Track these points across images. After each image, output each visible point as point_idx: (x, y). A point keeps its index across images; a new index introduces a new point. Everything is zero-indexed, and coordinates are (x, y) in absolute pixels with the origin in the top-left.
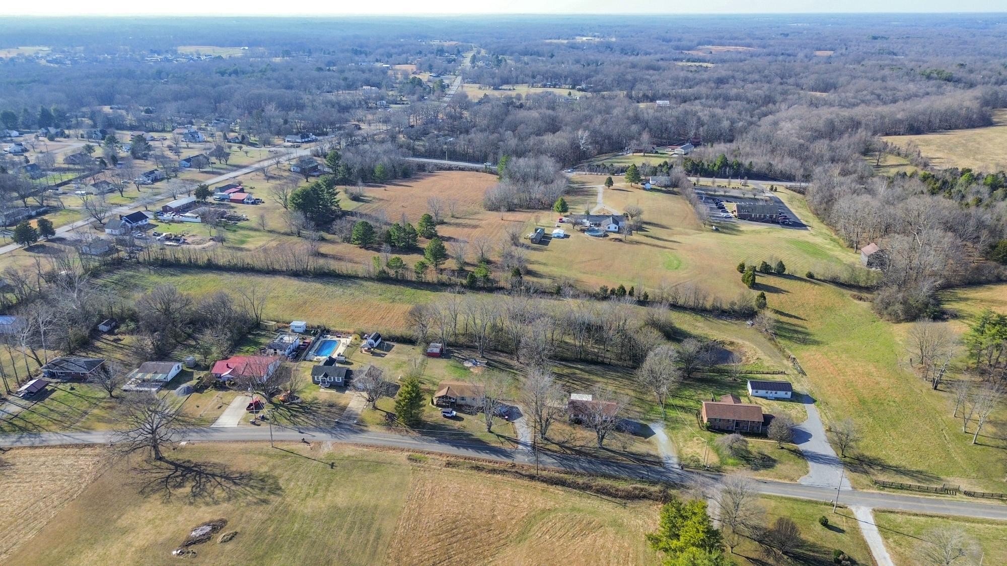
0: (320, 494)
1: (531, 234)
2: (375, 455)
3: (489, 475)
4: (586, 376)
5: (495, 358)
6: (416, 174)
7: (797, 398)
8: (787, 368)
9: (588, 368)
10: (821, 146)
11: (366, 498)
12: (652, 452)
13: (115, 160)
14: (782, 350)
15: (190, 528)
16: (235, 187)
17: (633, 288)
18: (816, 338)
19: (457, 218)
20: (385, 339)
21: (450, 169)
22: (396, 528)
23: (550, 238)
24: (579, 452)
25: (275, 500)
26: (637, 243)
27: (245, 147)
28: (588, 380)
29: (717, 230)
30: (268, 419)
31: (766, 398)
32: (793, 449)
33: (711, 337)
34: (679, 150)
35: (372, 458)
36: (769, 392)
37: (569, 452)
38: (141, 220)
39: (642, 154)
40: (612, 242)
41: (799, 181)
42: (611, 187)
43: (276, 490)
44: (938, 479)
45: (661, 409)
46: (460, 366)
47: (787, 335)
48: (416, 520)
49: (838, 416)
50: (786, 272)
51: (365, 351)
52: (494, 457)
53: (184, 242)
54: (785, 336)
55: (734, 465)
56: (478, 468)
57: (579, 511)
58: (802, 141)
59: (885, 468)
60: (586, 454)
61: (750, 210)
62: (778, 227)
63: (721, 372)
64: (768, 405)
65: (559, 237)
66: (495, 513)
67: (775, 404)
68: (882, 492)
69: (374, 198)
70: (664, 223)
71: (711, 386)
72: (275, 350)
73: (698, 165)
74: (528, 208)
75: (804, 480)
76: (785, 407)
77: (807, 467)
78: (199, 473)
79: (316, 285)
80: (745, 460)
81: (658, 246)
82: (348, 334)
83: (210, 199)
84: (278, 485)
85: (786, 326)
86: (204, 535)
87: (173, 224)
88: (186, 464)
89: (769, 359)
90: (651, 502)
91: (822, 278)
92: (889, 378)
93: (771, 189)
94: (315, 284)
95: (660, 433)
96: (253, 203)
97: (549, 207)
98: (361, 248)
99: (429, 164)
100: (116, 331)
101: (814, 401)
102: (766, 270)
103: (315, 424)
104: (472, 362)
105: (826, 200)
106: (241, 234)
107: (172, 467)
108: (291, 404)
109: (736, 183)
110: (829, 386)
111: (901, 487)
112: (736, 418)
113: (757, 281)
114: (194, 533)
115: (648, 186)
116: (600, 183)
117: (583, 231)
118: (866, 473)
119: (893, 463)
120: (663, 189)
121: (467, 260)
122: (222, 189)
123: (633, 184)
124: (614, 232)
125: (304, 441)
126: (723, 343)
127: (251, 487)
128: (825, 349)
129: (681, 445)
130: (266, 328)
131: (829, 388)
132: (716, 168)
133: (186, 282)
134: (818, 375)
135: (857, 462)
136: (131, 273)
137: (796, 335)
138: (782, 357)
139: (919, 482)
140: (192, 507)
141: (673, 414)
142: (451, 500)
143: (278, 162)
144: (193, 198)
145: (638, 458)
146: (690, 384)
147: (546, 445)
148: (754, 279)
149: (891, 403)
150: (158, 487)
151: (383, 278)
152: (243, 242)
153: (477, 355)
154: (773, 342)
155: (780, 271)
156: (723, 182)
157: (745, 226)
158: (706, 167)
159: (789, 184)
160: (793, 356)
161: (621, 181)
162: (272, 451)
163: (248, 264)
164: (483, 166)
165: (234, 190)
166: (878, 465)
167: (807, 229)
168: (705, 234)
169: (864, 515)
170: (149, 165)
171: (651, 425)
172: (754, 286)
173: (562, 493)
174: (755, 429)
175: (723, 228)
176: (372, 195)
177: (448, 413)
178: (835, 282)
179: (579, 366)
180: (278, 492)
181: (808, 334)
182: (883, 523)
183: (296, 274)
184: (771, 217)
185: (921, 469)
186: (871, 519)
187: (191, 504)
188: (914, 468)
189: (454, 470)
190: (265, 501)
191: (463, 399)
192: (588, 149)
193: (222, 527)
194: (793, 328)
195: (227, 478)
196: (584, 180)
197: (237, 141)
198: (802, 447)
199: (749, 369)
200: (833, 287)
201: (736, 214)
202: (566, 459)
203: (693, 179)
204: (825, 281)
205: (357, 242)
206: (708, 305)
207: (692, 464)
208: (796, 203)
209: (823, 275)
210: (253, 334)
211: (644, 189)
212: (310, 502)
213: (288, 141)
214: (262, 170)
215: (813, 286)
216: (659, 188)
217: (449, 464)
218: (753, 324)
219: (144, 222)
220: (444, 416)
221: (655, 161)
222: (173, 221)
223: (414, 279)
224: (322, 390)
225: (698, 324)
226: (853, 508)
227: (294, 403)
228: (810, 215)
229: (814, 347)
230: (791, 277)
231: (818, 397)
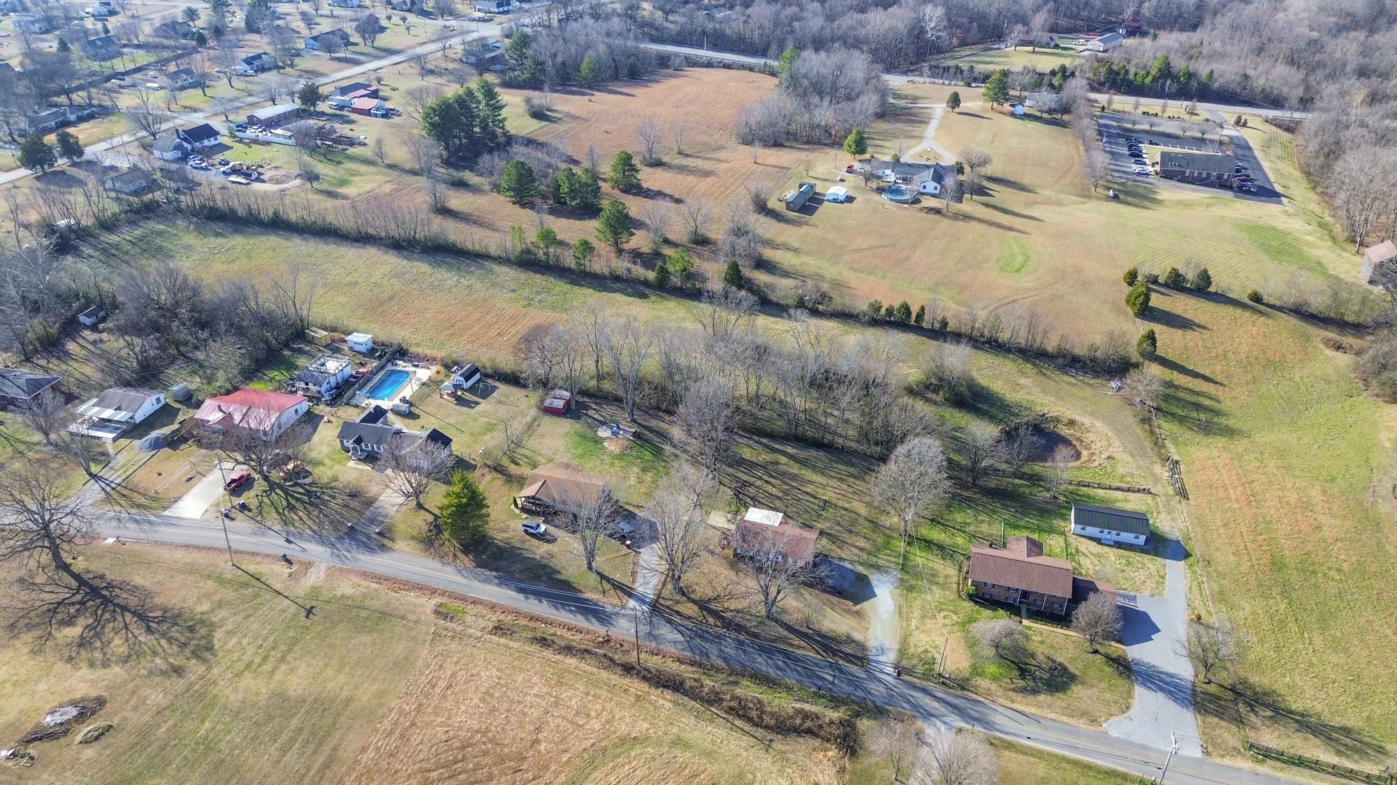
0: (267, 667)
1: (791, 194)
2: (386, 596)
3: (558, 657)
4: (795, 469)
5: (654, 423)
6: (652, 73)
7: (1158, 545)
8: (1157, 480)
9: (803, 454)
10: (1348, 47)
11: (337, 682)
12: (857, 636)
13: (218, 32)
14: (1158, 444)
15: (48, 707)
16: (365, 87)
17: (923, 308)
18: (1232, 423)
19: (687, 155)
20: (488, 376)
21: (709, 64)
22: (364, 749)
23: (821, 202)
24: (728, 624)
25: (195, 668)
26: (967, 217)
27: (412, 18)
28: (794, 477)
29: (1116, 197)
30: (250, 510)
31: (1098, 541)
32: (1114, 656)
33: (1038, 409)
34: (1096, 44)
35: (376, 604)
36: (1106, 531)
37: (711, 620)
38: (208, 137)
39: (1031, 49)
40: (923, 215)
41: (1291, 109)
42: (957, 110)
43: (204, 651)
44: (1381, 750)
45: (901, 546)
46: (589, 433)
47: (1180, 412)
48: (402, 737)
49: (1221, 592)
50: (1212, 289)
51: (448, 394)
52: (579, 621)
53: (258, 180)
54: (1173, 415)
55: (994, 678)
56: (543, 642)
57: (686, 746)
58: (1315, 34)
59: (1280, 713)
60: (739, 628)
61: (1184, 163)
62: (1228, 195)
63: (1035, 479)
64: (1099, 556)
65: (835, 201)
66: (540, 736)
67: (1112, 554)
68: (1260, 768)
69: (568, 115)
70: (1026, 180)
71: (1006, 507)
72: (307, 384)
73: (1118, 74)
74: (807, 143)
75: (1116, 727)
76: (1129, 564)
77: (1130, 694)
78: (107, 601)
79: (421, 267)
80: (1020, 669)
81: (999, 226)
82: (428, 360)
83: (322, 107)
84: (210, 642)
85: (1181, 394)
86: (61, 724)
87: (255, 146)
88: (96, 583)
89: (1130, 459)
90: (817, 743)
91: (1278, 303)
92: (1344, 517)
93: (1238, 122)
94: (420, 264)
96: (383, 116)
97: (836, 143)
98: (514, 203)
99: (677, 55)
100: (101, 326)
101: (1187, 555)
102: (1176, 283)
103: (315, 528)
104: (611, 428)
105: (1326, 150)
106: (346, 170)
107: (74, 584)
108: (296, 484)
109: (1177, 107)
110: (1225, 525)
111: (1300, 762)
112: (1023, 587)
113: (1151, 304)
114: (48, 719)
115: (1020, 110)
116: (940, 101)
117: (880, 190)
118: (1239, 721)
119: (1297, 706)
120: (1045, 115)
121: (670, 237)
122: (344, 91)
123: (995, 104)
124: (933, 196)
125: (285, 559)
126: (1057, 420)
127: (170, 640)
128: (1239, 445)
129: (914, 623)
130: (311, 341)
131: (1222, 531)
132: (1148, 80)
133: (233, 248)
134: (1210, 502)
135: (1230, 695)
136: (161, 227)
137: (1194, 414)
138: (1155, 459)
139: (1339, 753)
140: (69, 666)
141: (920, 558)
142: (476, 701)
143: (444, 49)
144: (297, 104)
145: (829, 644)
146: (969, 499)
147: (678, 602)
148: (1147, 298)
149: (1332, 573)
150: (37, 620)
151: (528, 262)
152: (343, 183)
153: (623, 417)
154: (1147, 427)
155: (1202, 288)
156: (1151, 104)
157: (1170, 192)
158: (1131, 76)
159: (1271, 113)
160: (1176, 457)
161: (975, 99)
162: (229, 572)
163: (330, 224)
164: (761, 61)
165: (363, 92)
166: (1268, 706)
167: (1280, 203)
168: (1093, 204)
170: (260, 44)
171: (875, 578)
172: (1146, 312)
173: (668, 705)
174: (1057, 606)
175: (1127, 193)
176: (565, 108)
177: (532, 528)
178: (1302, 313)
179: (790, 450)
180: (207, 655)
181: (1217, 413)
183: (401, 245)
184: (1220, 177)
185: (1352, 722)
187: (70, 659)
188: (1337, 721)
189: (503, 641)
190: (178, 671)
191: (564, 503)
192: (938, 38)
193: (94, 712)
194: (1194, 399)
195: (141, 617)
196: (918, 94)
197: (404, 7)
198: (1135, 652)
199: (1086, 476)
200: (1292, 321)
201: (1158, 168)
202: (700, 637)
203: (1102, 98)
204: (1280, 309)
205: (508, 193)
206: (1051, 347)
207: (920, 669)
208: (1276, 150)
209: (1280, 298)
210: (293, 350)
211: (1013, 115)
212: (248, 681)
213: (479, 10)
214: (418, 59)
215: (1255, 317)
216: (1039, 114)
217: (498, 629)
218: (1120, 388)
219: (212, 142)
220: (526, 531)
221: (1047, 63)
222: (256, 141)
223: (573, 266)
224: (352, 464)
225: (1023, 381)
227: (300, 485)
228: (1297, 174)
229: (1221, 441)
230: (1222, 298)
231: (1196, 548)
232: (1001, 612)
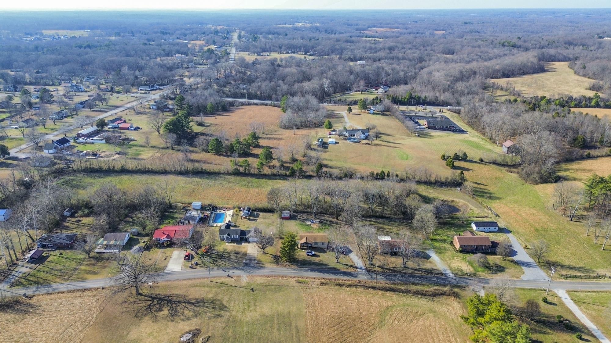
0: (252, 308)
1: (316, 142)
2: (276, 282)
3: (348, 289)
4: (379, 225)
5: (323, 218)
6: (229, 108)
7: (501, 231)
8: (488, 213)
9: (379, 221)
10: (461, 86)
11: (282, 308)
12: (435, 268)
13: (30, 105)
14: (481, 204)
15: (178, 336)
16: (120, 119)
17: (389, 172)
18: (496, 196)
19: (266, 134)
20: (253, 211)
21: (249, 104)
22: (307, 325)
23: (328, 144)
24: (394, 271)
25: (226, 314)
26: (379, 145)
27: (115, 95)
28: (381, 228)
29: (419, 136)
30: (200, 265)
31: (484, 231)
32: (511, 260)
33: (440, 198)
34: (381, 90)
35: (275, 284)
36: (485, 228)
37: (388, 271)
38: (66, 143)
39: (360, 93)
40: (364, 145)
41: (454, 106)
42: (351, 113)
43: (223, 308)
44: (592, 271)
45: (429, 242)
46: (303, 223)
47: (480, 194)
48: (316, 319)
49: (527, 239)
50: (468, 159)
51: (244, 218)
52: (346, 278)
53: (99, 157)
54: (479, 195)
55: (483, 272)
56: (340, 285)
57: (408, 305)
58: (449, 83)
59: (563, 267)
60: (398, 272)
61: (435, 124)
62: (451, 133)
63: (453, 218)
65: (333, 143)
66: (361, 311)
67: (490, 234)
68: (567, 281)
69: (211, 124)
70: (388, 133)
71: (451, 227)
72: (189, 221)
73: (395, 99)
74: (307, 127)
75: (523, 277)
76: (497, 236)
77: (522, 269)
78: (170, 301)
79: (196, 180)
80: (488, 268)
81: (391, 147)
82: (229, 209)
83: (106, 128)
84: (223, 305)
85: (478, 190)
86: (189, 339)
87: (87, 145)
88: (158, 296)
89: (477, 209)
90: (447, 297)
91: (488, 161)
92: (545, 216)
93: (440, 111)
94: (195, 179)
95: (434, 257)
96: (135, 130)
97: (319, 125)
98: (215, 155)
99: (235, 102)
100: (76, 215)
101: (510, 232)
102: (457, 157)
103: (231, 265)
104: (310, 221)
105: (475, 116)
106: (135, 150)
107: (150, 299)
108: (211, 254)
109: (420, 108)
110: (515, 222)
111: (576, 277)
112: (476, 244)
113: (455, 165)
114: (182, 339)
115: (372, 111)
116: (343, 110)
117: (345, 139)
119: (566, 264)
120: (380, 113)
121: (284, 160)
122: (113, 121)
123: (363, 111)
124: (363, 139)
125: (229, 276)
126: (448, 201)
127: (207, 307)
128: (504, 201)
129: (449, 262)
130: (176, 208)
131: (516, 224)
132: (406, 100)
133: (111, 181)
134: (507, 217)
135: (548, 265)
136: (71, 178)
137: (485, 195)
138: (483, 208)
139: (583, 273)
140: (174, 323)
141: (437, 244)
142: (332, 305)
143: (141, 104)
144: (95, 128)
145: (428, 271)
147: (373, 268)
148: (453, 164)
149: (552, 230)
150: (145, 312)
151: (237, 173)
152: (138, 155)
153: (312, 217)
154: (475, 199)
155: (465, 158)
156: (412, 108)
157: (433, 133)
158: (400, 99)
159: (448, 108)
160: (489, 207)
161: (356, 109)
162: (212, 284)
163: (149, 168)
164: (270, 102)
165: (119, 122)
166: (559, 265)
167: (467, 134)
168: (413, 138)
169: (562, 293)
170: (55, 108)
171: (427, 252)
172: (454, 167)
173: (394, 296)
174: (487, 250)
175: (422, 134)
176: (209, 122)
177: (310, 253)
178: (495, 163)
179: (373, 220)
180: (225, 309)
181: (491, 194)
182: (574, 298)
183: (181, 173)
184: (447, 127)
185: (581, 266)
186: (567, 296)
187: (172, 321)
188: (578, 266)
189: (326, 287)
190: (219, 315)
191: (316, 244)
192: (329, 90)
193: (199, 334)
194: (482, 190)
195: (189, 303)
196: (333, 109)
197: (107, 90)
198: (515, 258)
199: (468, 216)
200: (494, 166)
201: (427, 126)
202: (388, 276)
203: (396, 107)
204: (489, 163)
205: (212, 151)
206: (433, 180)
207: (459, 273)
208: (455, 119)
209: (488, 159)
210: (169, 212)
211: (370, 113)
212: (248, 314)
213: (141, 90)
214: (133, 108)
215: (484, 166)
216: (378, 112)
217: (322, 284)
218: (460, 190)
219: (68, 145)
220: (308, 255)
221: (371, 97)
222: (86, 143)
223: (256, 173)
224: (227, 244)
225: (430, 191)
226: (556, 291)
227: (213, 253)
228: (465, 125)
229: (498, 201)
230: (471, 161)
231: (512, 229)
232: (471, 254)
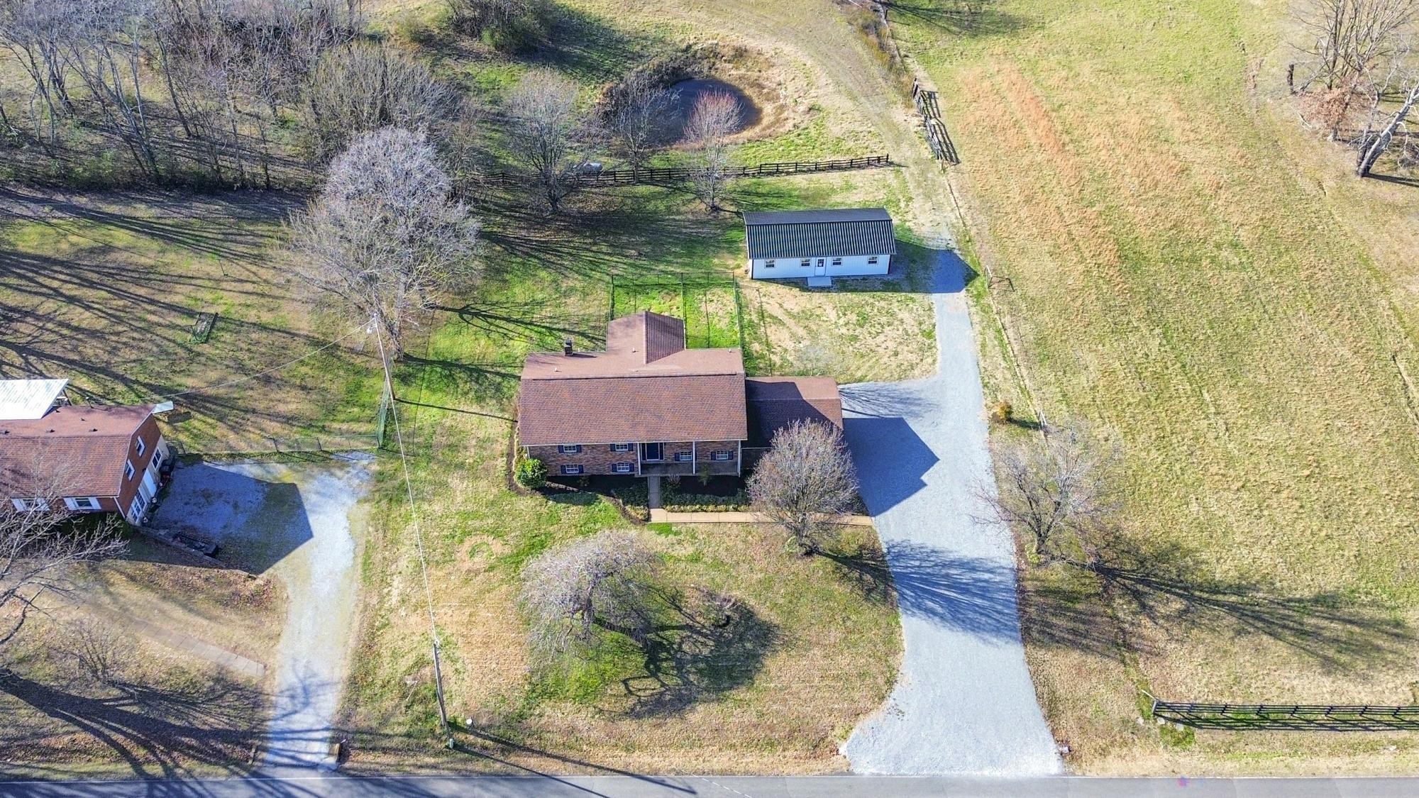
4: (148, 252)
7: (913, 267)
8: (899, 137)
9: (173, 216)
12: (244, 669)
14: (895, 67)
18: (1011, 8)
28: (144, 275)
31: (800, 284)
32: (850, 550)
33: (678, 37)
36: (814, 261)
44: (1401, 632)
45: (383, 389)
49: (1041, 341)
54: (915, 11)
55: (586, 694)
63: (673, 179)
64: (804, 317)
67: (829, 306)
71: (619, 249)
76: (863, 320)
77: (891, 645)
89: (849, 104)
92: (1221, 142)
95: (332, 531)
101: (969, 276)
110: (1028, 200)
111: (1260, 717)
112: (642, 437)
118: (1123, 645)
119: (1223, 570)
126: (713, 54)
128: (1028, 46)
131: (1023, 213)
134: (995, 161)
138: (893, 95)
141: (428, 410)
145: (161, 718)
146: (544, 247)
149: (1225, 254)
154: (873, 38)
160: (928, 86)
166: (1172, 587)
171: (311, 488)
174: (723, 457)
179: (142, 211)
185: (1332, 578)
188: (1305, 586)
198: (890, 527)
199: (770, 154)
207: (399, 722)
229: (997, 44)
231: (983, 257)
232: (605, 502)
